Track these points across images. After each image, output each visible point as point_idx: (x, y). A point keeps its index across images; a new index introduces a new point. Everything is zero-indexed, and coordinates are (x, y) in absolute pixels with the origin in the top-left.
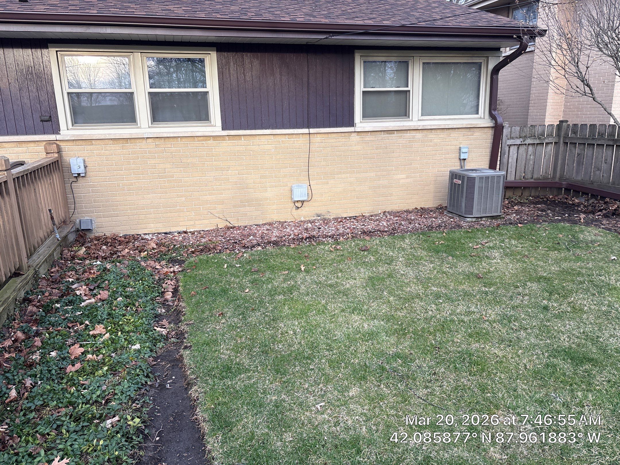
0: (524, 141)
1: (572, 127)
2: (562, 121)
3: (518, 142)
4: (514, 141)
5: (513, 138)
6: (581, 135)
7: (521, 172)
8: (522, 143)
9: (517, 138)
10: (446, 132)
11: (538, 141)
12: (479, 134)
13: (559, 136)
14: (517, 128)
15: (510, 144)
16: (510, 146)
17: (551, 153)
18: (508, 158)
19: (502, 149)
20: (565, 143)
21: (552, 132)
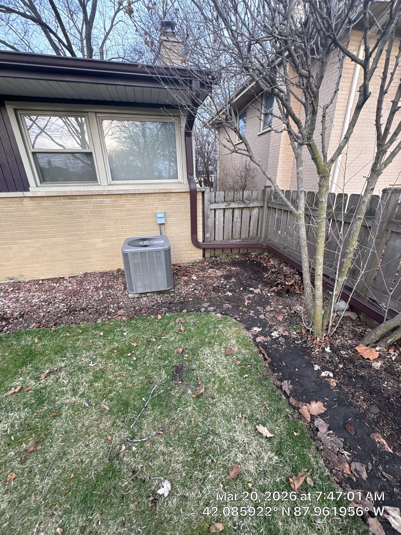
0: (229, 205)
1: (274, 193)
2: (266, 186)
3: (223, 206)
4: (218, 205)
6: (279, 200)
7: (229, 233)
8: (227, 207)
9: (222, 202)
10: (139, 197)
11: (243, 206)
12: (177, 199)
13: (264, 200)
14: (222, 193)
15: (215, 208)
16: (215, 210)
17: (257, 216)
18: (215, 221)
19: (205, 213)
20: (269, 207)
21: (257, 197)
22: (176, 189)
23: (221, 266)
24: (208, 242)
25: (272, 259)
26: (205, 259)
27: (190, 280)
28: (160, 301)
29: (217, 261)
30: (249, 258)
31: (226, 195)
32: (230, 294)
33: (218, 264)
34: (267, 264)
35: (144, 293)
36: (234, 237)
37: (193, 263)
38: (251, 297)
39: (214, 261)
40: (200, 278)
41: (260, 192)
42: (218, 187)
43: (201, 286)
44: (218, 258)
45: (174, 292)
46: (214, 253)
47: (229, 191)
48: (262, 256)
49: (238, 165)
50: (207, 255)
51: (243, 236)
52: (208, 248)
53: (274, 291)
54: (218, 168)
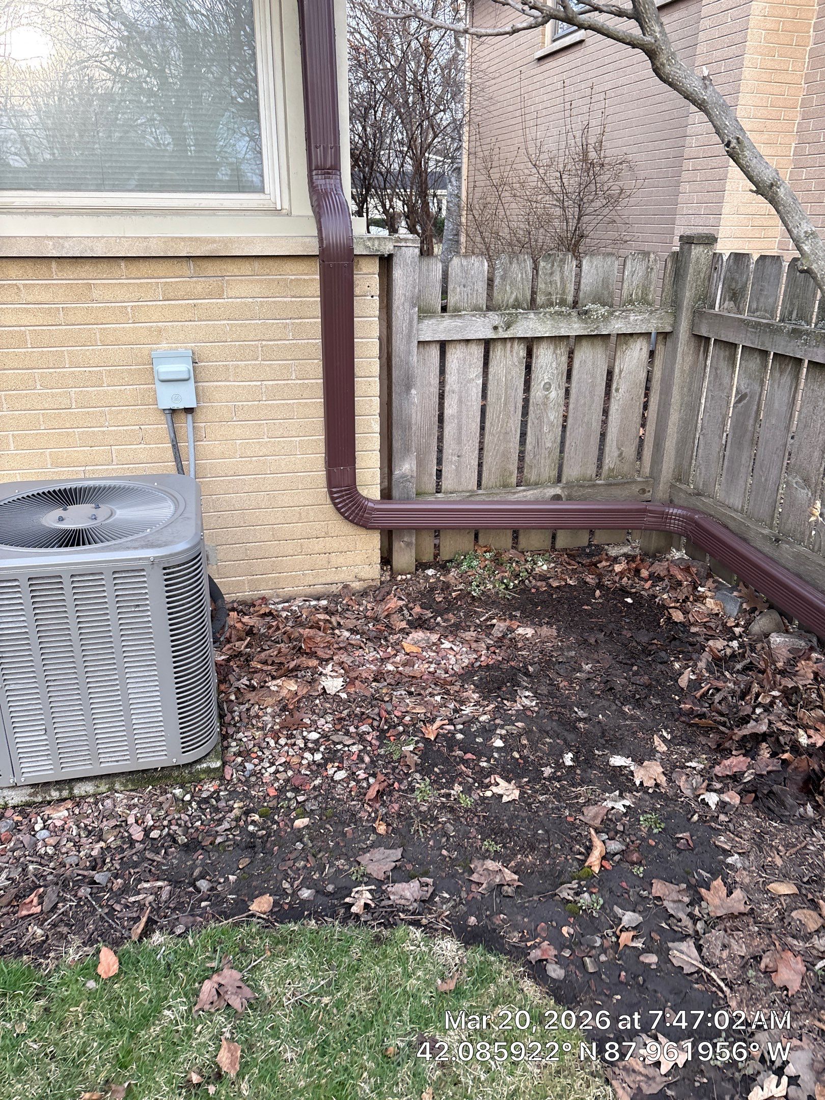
0: (508, 326)
1: (729, 270)
2: (689, 237)
3: (481, 327)
4: (458, 322)
5: (457, 310)
6: (754, 306)
7: (505, 455)
8: (502, 334)
9: (476, 308)
10: (62, 278)
11: (575, 328)
12: (256, 289)
13: (675, 304)
14: (479, 266)
15: (443, 337)
16: (443, 345)
17: (643, 375)
18: (442, 396)
19: (395, 360)
20: (699, 338)
21: (645, 289)
22: (250, 241)
23: (467, 616)
24: (408, 500)
25: (710, 583)
26: (394, 578)
27: (309, 697)
28: (137, 833)
29: (446, 587)
30: (600, 576)
31: (498, 273)
32: (507, 790)
33: (450, 606)
34: (686, 613)
35: (59, 784)
36: (532, 476)
37: (334, 598)
38: (619, 817)
39: (432, 589)
40: (358, 687)
41: (660, 265)
42: (463, 239)
43: (361, 738)
44: (453, 573)
45: (218, 774)
46: (437, 547)
47: (513, 255)
48: (659, 568)
49: (550, 145)
50: (404, 558)
51: (572, 472)
52: (410, 529)
53: (736, 778)
54: (465, 159)
